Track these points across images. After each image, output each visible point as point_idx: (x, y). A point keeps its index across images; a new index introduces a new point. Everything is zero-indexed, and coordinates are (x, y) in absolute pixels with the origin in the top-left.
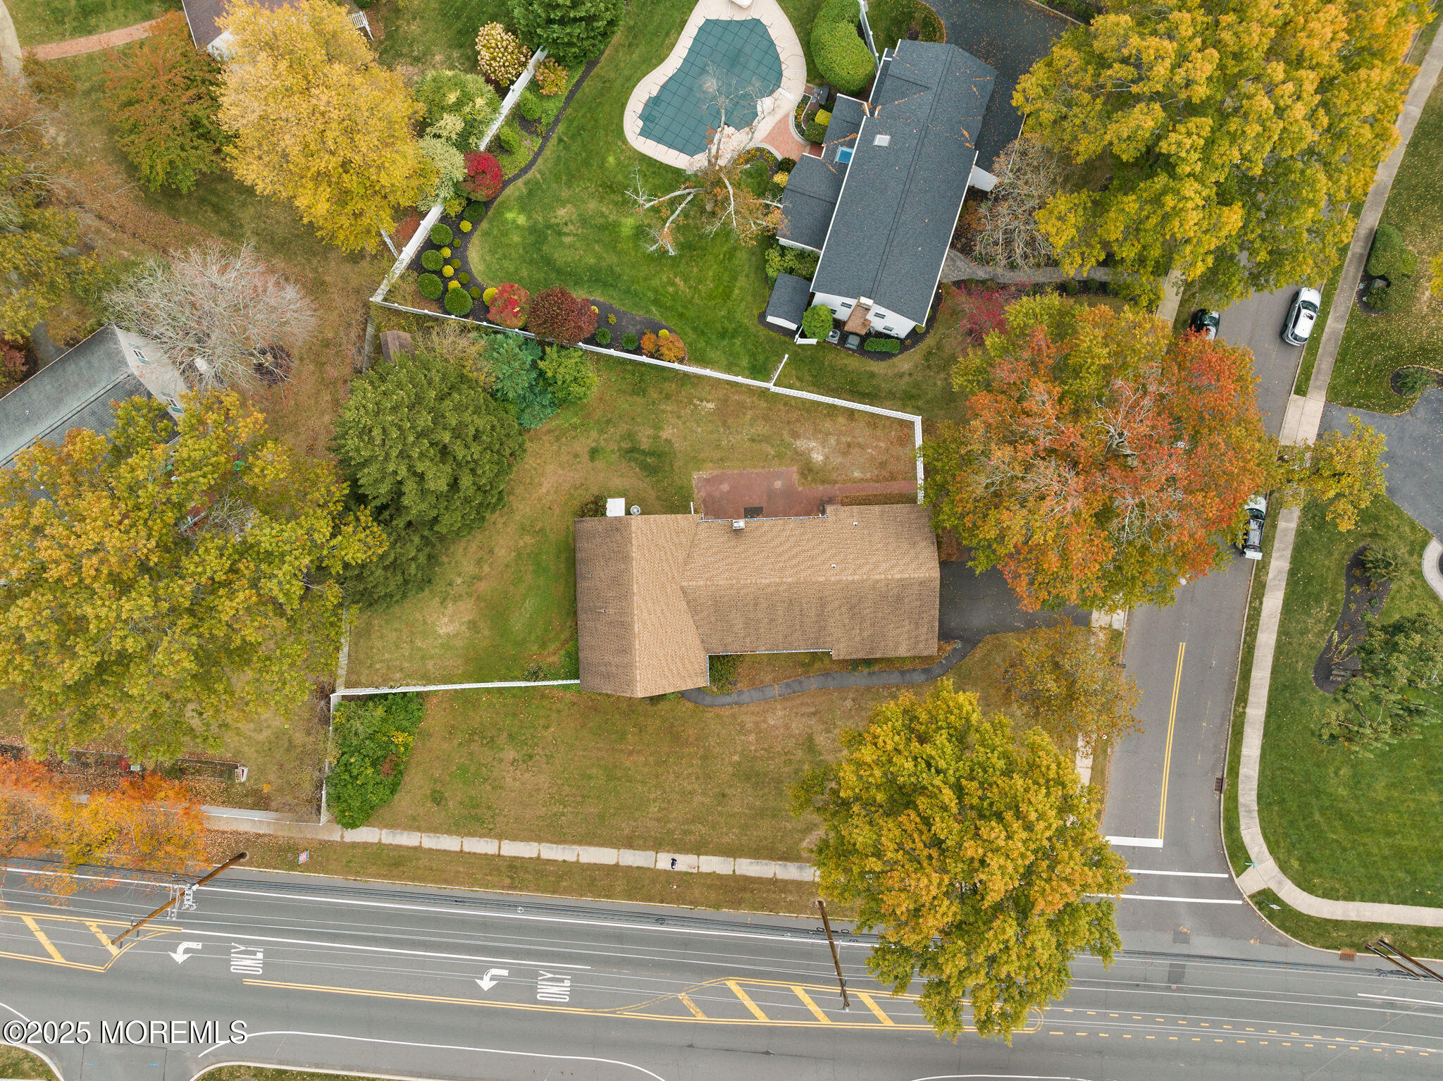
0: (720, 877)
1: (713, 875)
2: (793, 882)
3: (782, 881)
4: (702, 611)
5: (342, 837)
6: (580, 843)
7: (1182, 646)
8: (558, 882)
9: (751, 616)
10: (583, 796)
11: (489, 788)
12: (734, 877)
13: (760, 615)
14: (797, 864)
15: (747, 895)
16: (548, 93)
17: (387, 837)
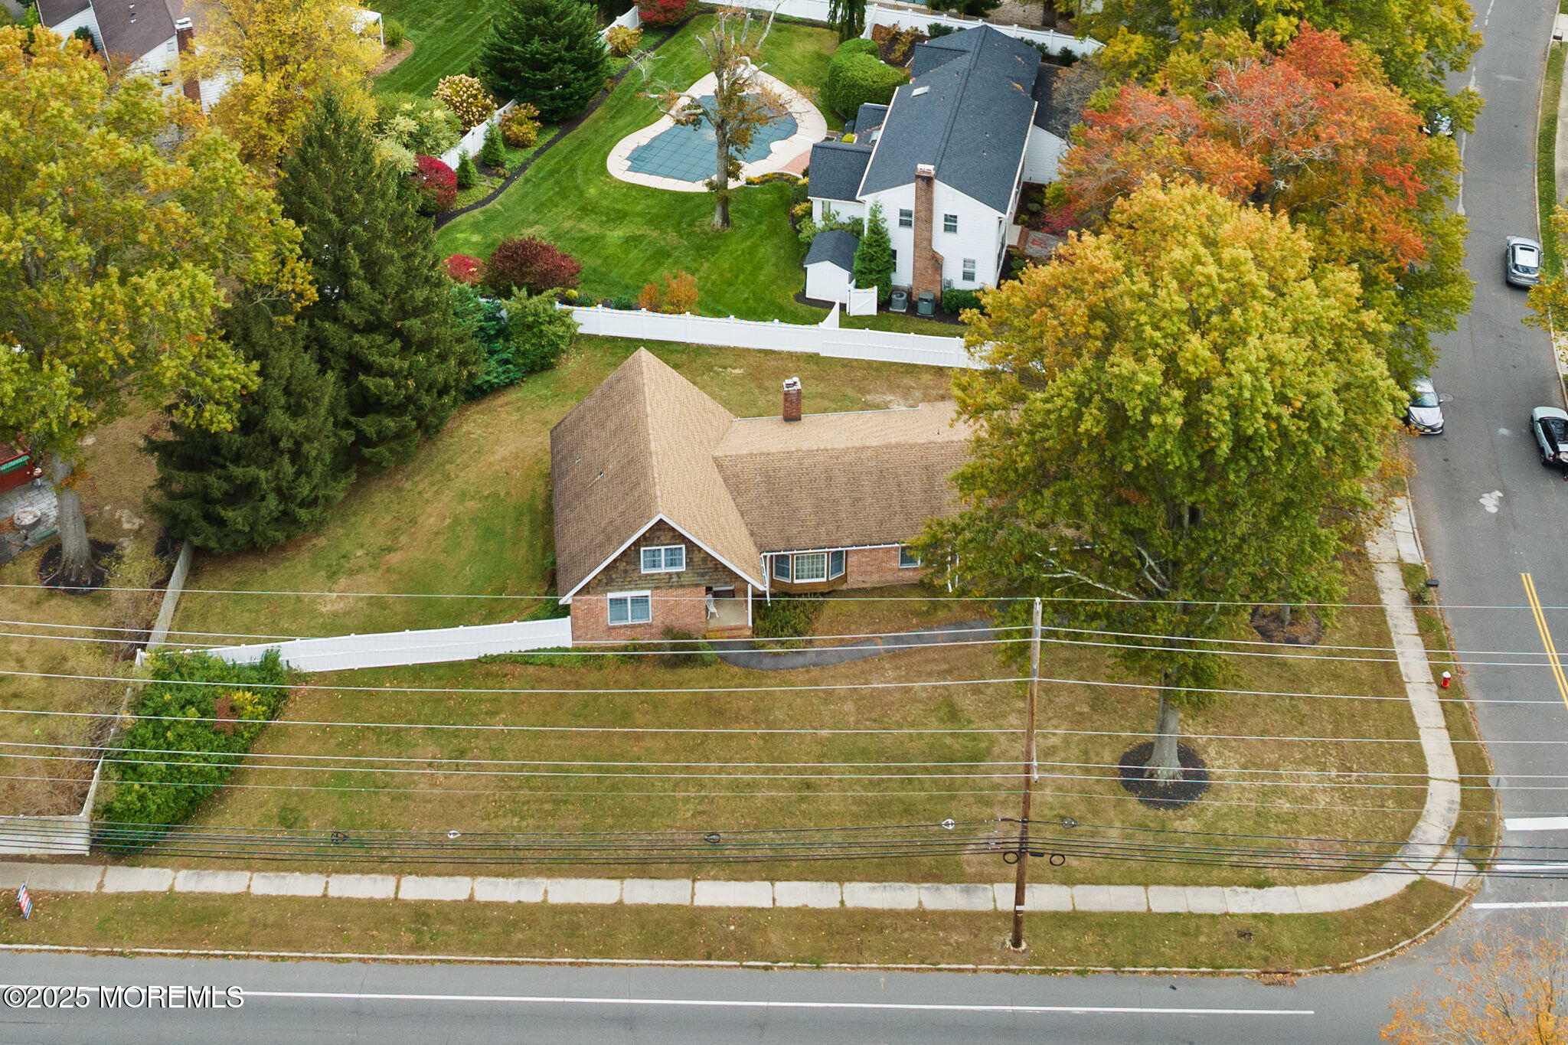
0: (816, 913)
1: (804, 912)
2: (956, 914)
3: (934, 912)
4: (748, 491)
5: (101, 885)
6: (550, 874)
7: (1527, 580)
8: (507, 933)
9: (824, 495)
10: (556, 802)
11: (386, 799)
12: (843, 912)
13: (838, 494)
14: (958, 886)
15: (874, 939)
16: (515, 144)
17: (187, 882)
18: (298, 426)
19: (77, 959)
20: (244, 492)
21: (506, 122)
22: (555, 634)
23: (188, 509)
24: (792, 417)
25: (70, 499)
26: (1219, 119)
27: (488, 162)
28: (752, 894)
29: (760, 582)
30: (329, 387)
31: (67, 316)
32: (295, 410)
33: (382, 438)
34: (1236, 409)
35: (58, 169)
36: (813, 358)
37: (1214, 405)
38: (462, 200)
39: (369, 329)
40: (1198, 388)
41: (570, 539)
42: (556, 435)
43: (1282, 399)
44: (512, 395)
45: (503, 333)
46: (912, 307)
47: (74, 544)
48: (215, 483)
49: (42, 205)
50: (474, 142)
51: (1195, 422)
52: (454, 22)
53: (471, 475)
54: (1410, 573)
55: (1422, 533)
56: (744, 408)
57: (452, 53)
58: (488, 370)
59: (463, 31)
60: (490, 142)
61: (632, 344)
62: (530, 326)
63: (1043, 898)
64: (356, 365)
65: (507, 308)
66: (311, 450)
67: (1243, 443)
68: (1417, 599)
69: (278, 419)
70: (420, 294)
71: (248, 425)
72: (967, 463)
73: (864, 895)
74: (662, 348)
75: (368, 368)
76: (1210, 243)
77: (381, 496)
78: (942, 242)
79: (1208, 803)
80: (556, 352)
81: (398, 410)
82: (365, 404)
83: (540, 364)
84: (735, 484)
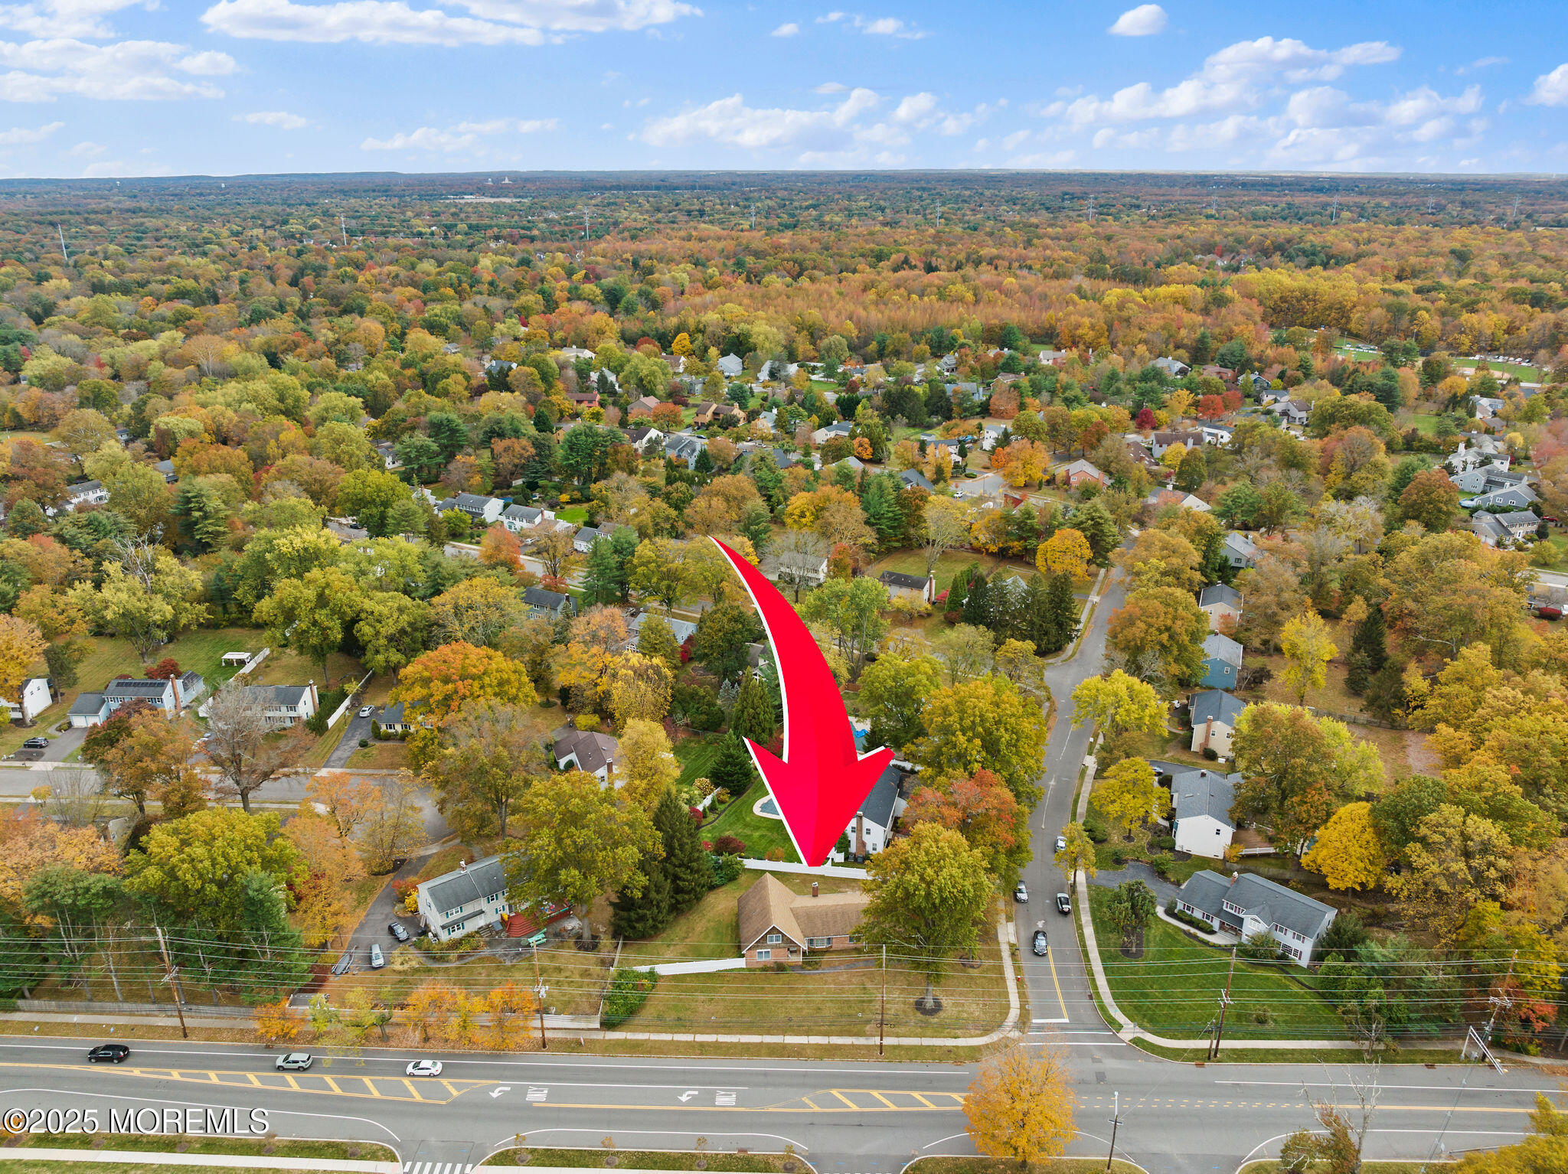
0: (821, 1045)
1: (818, 1045)
3: (857, 1045)
4: (801, 918)
5: (604, 1037)
6: (740, 1034)
8: (728, 1051)
9: (825, 920)
11: (689, 1012)
12: (829, 1045)
13: (829, 919)
14: (863, 1038)
15: (838, 1052)
16: (722, 802)
17: (630, 1036)
18: (659, 897)
19: (599, 1058)
20: (642, 918)
21: (718, 795)
22: (740, 963)
23: (623, 923)
24: (815, 895)
25: (586, 921)
26: (951, 799)
27: (712, 808)
28: (802, 1040)
29: (805, 947)
30: (668, 885)
31: (594, 862)
32: (658, 892)
33: (684, 902)
34: (940, 890)
35: (593, 816)
36: (823, 877)
37: (933, 888)
38: (704, 822)
39: (680, 866)
40: (929, 884)
41: (745, 933)
42: (739, 901)
43: (954, 887)
44: (724, 888)
45: (720, 868)
46: (856, 859)
47: (587, 935)
48: (633, 915)
49: (588, 827)
50: (708, 801)
51: (928, 894)
52: (698, 756)
53: (711, 914)
54: (1011, 945)
55: (1017, 933)
56: (799, 893)
57: (698, 769)
58: (716, 880)
59: (701, 761)
60: (713, 801)
61: (764, 872)
62: (729, 865)
63: (888, 1041)
64: (676, 878)
65: (721, 860)
66: (663, 905)
67: (943, 900)
68: (1013, 954)
69: (653, 895)
70: (696, 855)
71: (645, 896)
72: (865, 907)
73: (836, 1040)
74: (773, 873)
75: (680, 879)
76: (936, 841)
77: (682, 921)
78: (866, 838)
79: (942, 1014)
80: (738, 873)
81: (689, 892)
82: (678, 890)
83: (732, 878)
84: (796, 916)
